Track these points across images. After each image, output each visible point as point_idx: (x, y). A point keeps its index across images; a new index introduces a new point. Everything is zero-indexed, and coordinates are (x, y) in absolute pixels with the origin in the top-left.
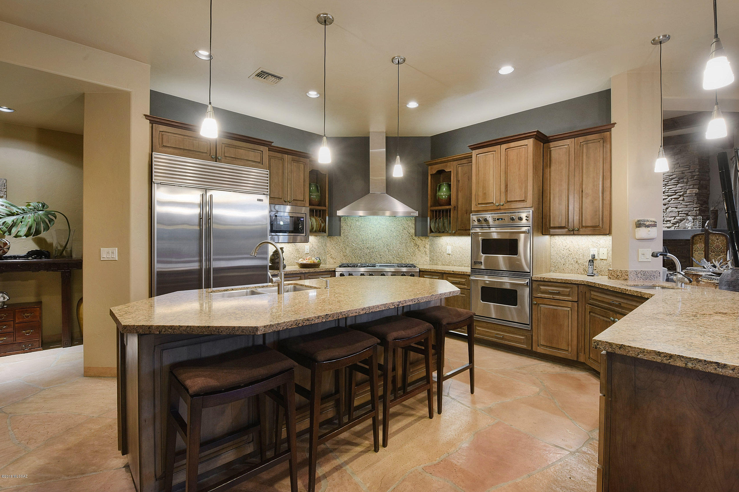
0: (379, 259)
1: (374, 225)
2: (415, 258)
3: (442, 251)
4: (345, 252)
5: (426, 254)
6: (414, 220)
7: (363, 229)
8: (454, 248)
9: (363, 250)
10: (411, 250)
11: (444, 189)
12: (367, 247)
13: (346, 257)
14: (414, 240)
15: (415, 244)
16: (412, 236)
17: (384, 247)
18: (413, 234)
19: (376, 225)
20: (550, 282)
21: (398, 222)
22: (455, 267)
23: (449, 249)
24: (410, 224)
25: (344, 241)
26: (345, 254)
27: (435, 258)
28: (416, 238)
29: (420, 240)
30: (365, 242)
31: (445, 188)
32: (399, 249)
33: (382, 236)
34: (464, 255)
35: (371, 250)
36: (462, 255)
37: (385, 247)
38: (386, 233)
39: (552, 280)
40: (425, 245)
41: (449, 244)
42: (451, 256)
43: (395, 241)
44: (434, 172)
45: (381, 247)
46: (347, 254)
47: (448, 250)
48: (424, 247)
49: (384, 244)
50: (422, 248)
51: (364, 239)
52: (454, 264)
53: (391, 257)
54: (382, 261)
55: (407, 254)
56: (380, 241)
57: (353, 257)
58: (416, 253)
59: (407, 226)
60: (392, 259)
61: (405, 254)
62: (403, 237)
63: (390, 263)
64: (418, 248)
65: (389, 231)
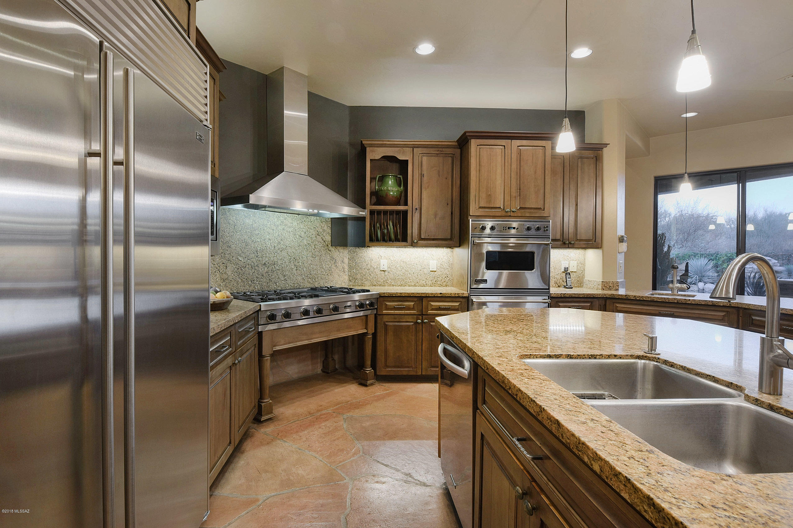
0: (283, 282)
1: (275, 225)
2: (331, 277)
3: (371, 266)
4: (225, 273)
5: (344, 271)
6: (330, 222)
7: (257, 232)
8: (392, 263)
9: (256, 268)
10: (327, 266)
11: (390, 182)
12: (264, 262)
13: (227, 281)
14: (330, 251)
15: (331, 257)
16: (327, 245)
17: (290, 262)
18: (329, 242)
19: (278, 226)
20: (572, 297)
21: (309, 223)
22: (394, 287)
23: (384, 264)
24: (325, 228)
25: (222, 253)
26: (225, 276)
27: (359, 276)
28: (332, 249)
29: (337, 251)
30: (260, 254)
31: (392, 181)
32: (311, 266)
33: (287, 245)
34: (408, 271)
35: (270, 269)
36: (405, 271)
37: (292, 262)
38: (293, 240)
39: (574, 296)
40: (343, 259)
41: (383, 257)
42: (386, 273)
43: (305, 253)
44: (378, 157)
45: (285, 262)
46: (229, 276)
47: (382, 265)
48: (342, 262)
49: (290, 258)
50: (339, 263)
51: (259, 249)
52: (393, 284)
53: (300, 278)
54: (287, 285)
55: (321, 272)
56: (284, 253)
57: (240, 281)
58: (333, 270)
59: (321, 230)
60: (302, 281)
61: (319, 273)
62: (316, 247)
63: (299, 288)
64: (335, 263)
65: (298, 237)
